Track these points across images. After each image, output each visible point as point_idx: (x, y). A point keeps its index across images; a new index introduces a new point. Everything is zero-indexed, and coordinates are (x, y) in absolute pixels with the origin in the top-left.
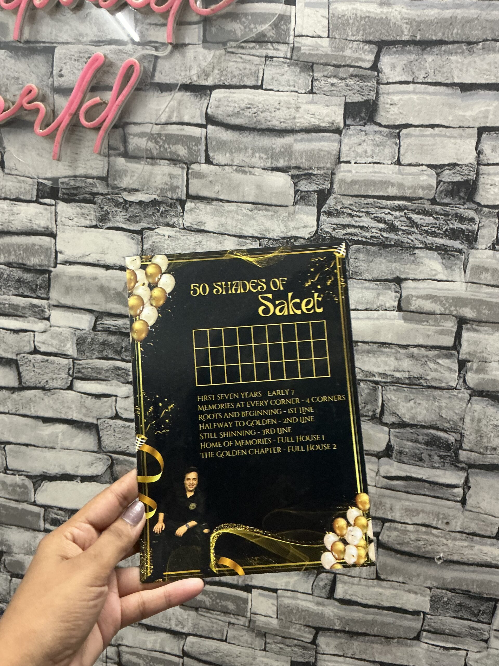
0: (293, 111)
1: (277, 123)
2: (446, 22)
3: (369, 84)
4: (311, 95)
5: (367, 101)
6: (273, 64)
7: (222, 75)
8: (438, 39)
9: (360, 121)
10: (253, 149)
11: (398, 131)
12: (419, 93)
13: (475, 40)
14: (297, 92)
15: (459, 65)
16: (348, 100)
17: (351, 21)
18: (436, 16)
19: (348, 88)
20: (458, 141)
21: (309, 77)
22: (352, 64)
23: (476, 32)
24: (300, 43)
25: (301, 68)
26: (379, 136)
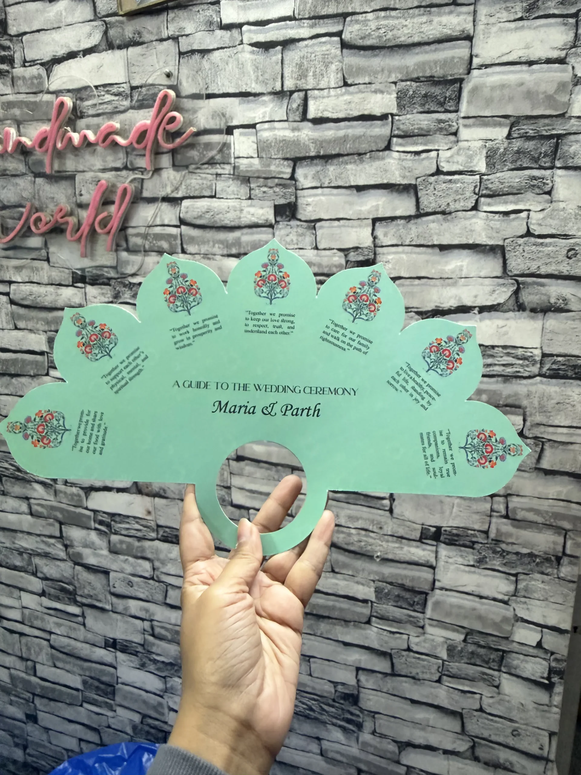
0: (238, 212)
1: (228, 222)
2: (341, 140)
3: (290, 190)
4: (250, 201)
5: (289, 204)
6: (222, 179)
7: (188, 189)
8: (336, 153)
9: (286, 218)
10: (213, 241)
11: (313, 224)
12: (326, 195)
13: (363, 152)
14: (240, 199)
15: (353, 172)
16: (276, 203)
17: (273, 144)
18: (333, 136)
19: (275, 194)
20: (358, 229)
21: (247, 188)
22: (277, 176)
23: (364, 146)
24: (238, 162)
25: (241, 181)
26: (300, 229)
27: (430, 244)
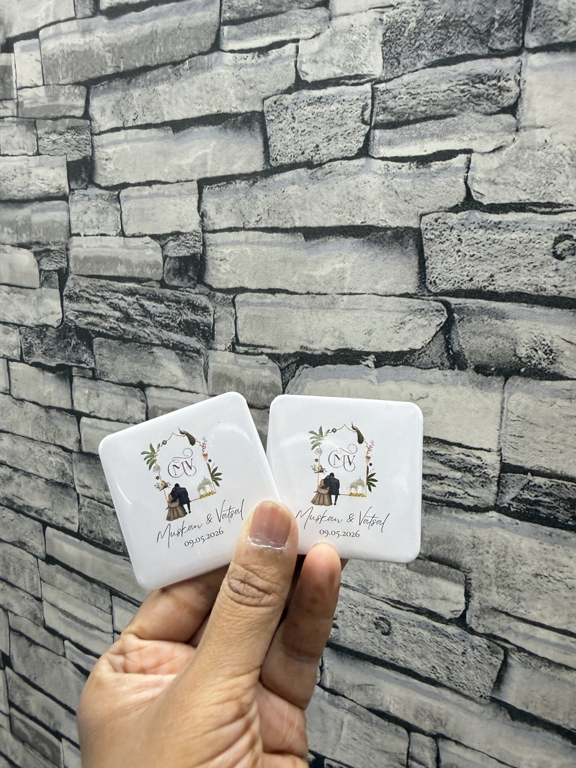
0: (26, 177)
1: (16, 192)
2: (147, 41)
3: (84, 137)
4: (38, 157)
5: (85, 159)
6: (5, 125)
8: (142, 65)
9: (82, 183)
11: (116, 193)
12: (131, 141)
13: (180, 59)
14: (26, 155)
16: (70, 160)
17: (60, 60)
18: (136, 35)
19: (67, 144)
20: (178, 201)
21: (34, 136)
22: (67, 114)
23: (180, 47)
24: (21, 96)
25: (26, 126)
26: (100, 201)
27: (288, 226)
